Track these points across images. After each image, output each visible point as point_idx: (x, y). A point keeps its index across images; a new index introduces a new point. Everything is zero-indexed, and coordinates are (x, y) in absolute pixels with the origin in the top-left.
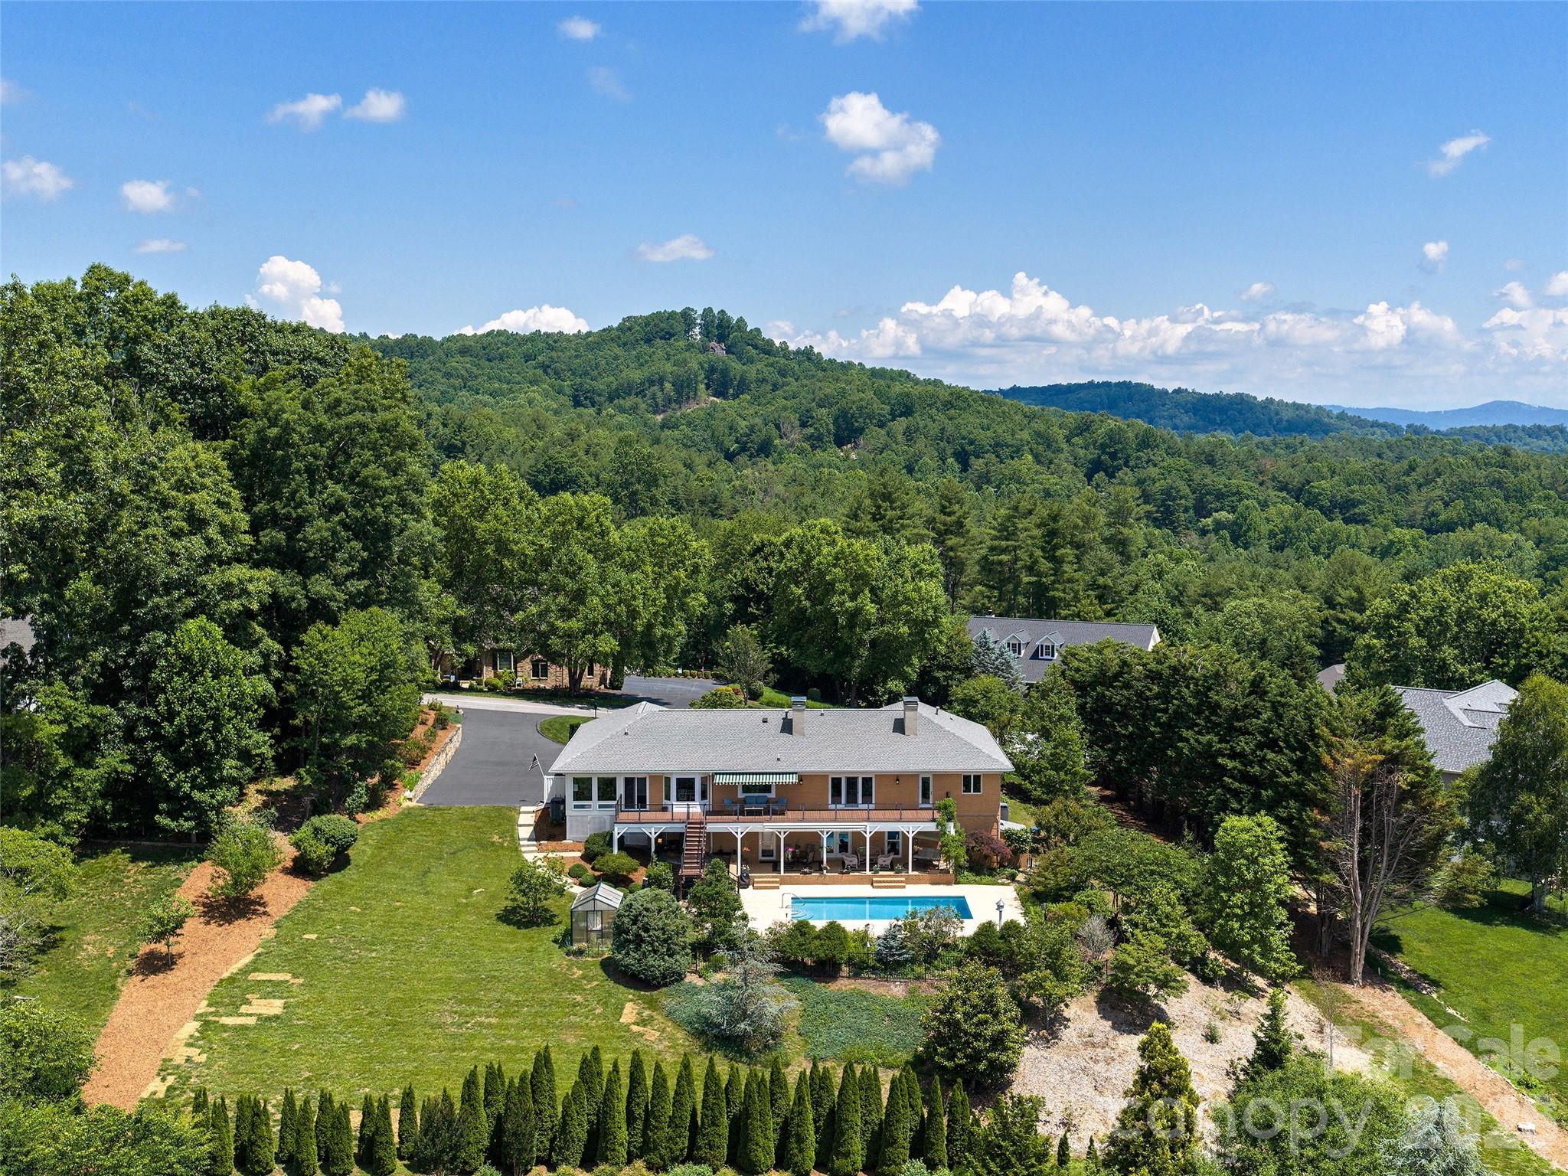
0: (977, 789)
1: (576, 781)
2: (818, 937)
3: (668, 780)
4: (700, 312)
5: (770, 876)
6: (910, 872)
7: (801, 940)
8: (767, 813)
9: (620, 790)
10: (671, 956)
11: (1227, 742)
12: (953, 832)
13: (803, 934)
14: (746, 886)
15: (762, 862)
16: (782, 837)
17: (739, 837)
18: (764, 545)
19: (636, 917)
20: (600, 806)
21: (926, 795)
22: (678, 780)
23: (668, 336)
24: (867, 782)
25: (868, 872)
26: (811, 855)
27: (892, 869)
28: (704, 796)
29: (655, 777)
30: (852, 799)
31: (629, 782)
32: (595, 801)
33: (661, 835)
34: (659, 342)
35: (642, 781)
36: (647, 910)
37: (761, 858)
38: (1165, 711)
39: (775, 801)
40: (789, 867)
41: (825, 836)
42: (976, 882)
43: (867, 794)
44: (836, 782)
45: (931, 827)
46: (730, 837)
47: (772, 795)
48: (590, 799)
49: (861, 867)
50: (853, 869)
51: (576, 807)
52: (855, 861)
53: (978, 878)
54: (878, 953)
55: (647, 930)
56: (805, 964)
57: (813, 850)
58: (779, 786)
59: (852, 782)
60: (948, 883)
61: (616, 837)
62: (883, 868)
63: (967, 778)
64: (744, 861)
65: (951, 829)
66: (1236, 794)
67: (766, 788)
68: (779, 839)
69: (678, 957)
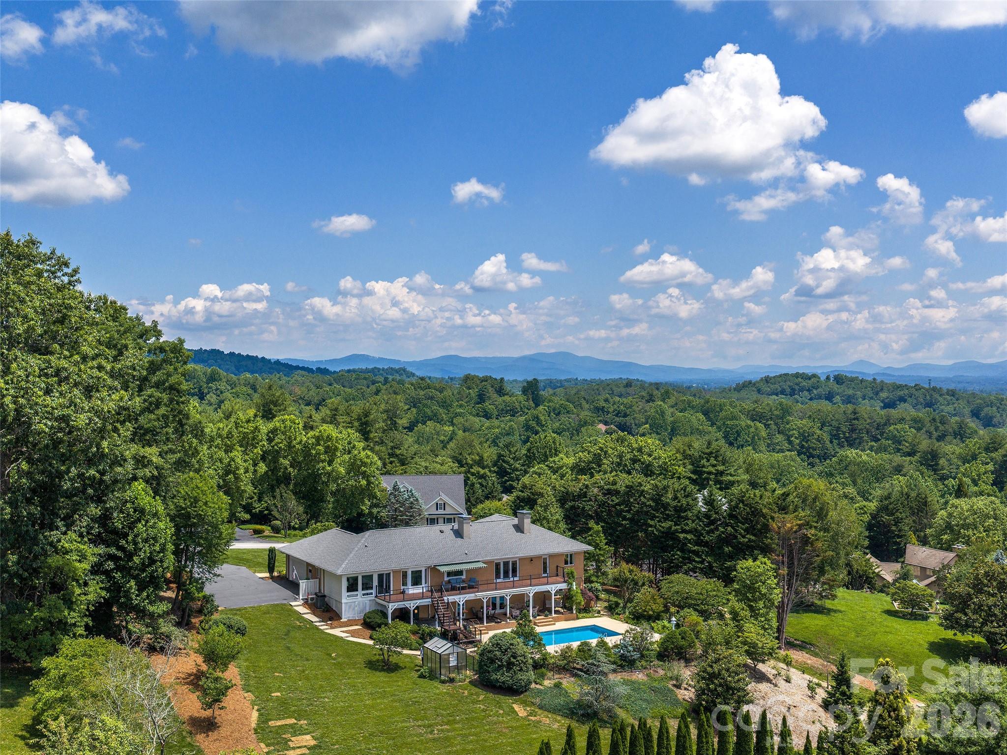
0: (571, 562)
1: (349, 579)
3: (406, 573)
6: (554, 615)
9: (375, 583)
11: (678, 525)
12: (575, 588)
17: (461, 604)
20: (363, 595)
21: (545, 569)
22: (412, 572)
24: (514, 564)
29: (397, 572)
30: (506, 575)
32: (360, 592)
33: (417, 608)
35: (388, 575)
36: (512, 644)
38: (628, 511)
41: (508, 598)
43: (514, 571)
44: (498, 565)
45: (564, 586)
47: (464, 577)
48: (357, 590)
51: (348, 596)
58: (468, 571)
59: (506, 565)
63: (567, 556)
66: (696, 553)
67: (460, 573)
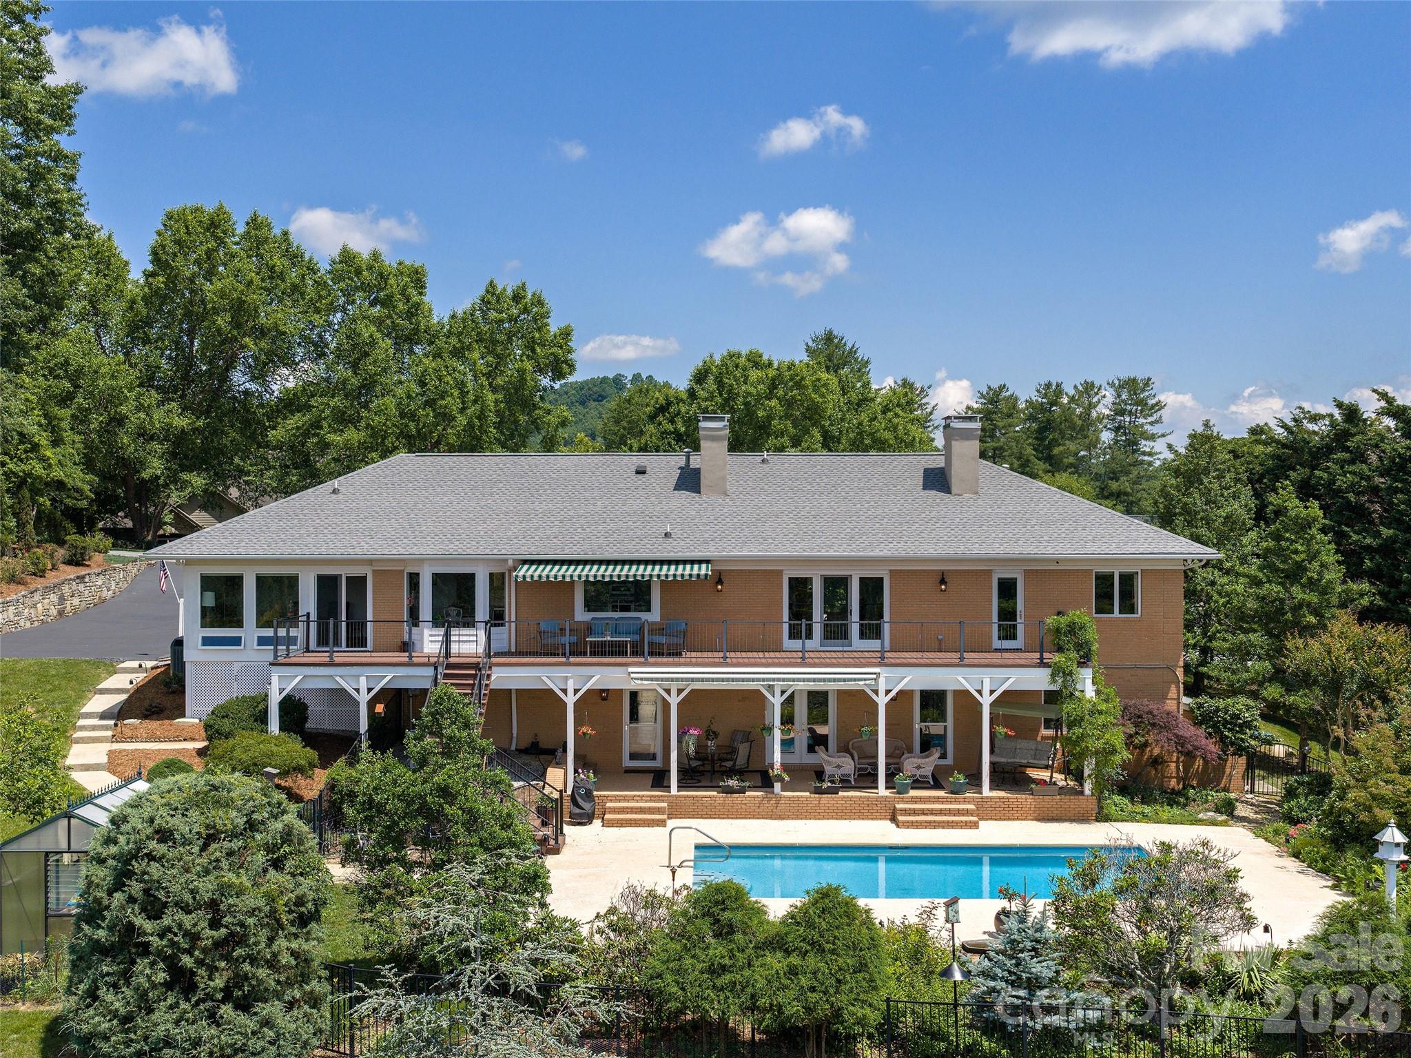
0: (1128, 606)
1: (208, 583)
2: (777, 943)
3: (414, 580)
4: (630, 378)
5: (644, 797)
6: (989, 792)
7: (717, 950)
8: (637, 651)
9: (308, 602)
10: (244, 1006)
12: (1090, 692)
13: (724, 931)
14: (583, 819)
15: (629, 771)
16: (674, 701)
17: (570, 700)
18: (669, 404)
19: (126, 859)
20: (262, 641)
21: (1008, 615)
22: (438, 577)
23: (600, 398)
24: (872, 588)
25: (882, 791)
26: (743, 750)
27: (937, 785)
28: (497, 617)
29: (389, 571)
30: (837, 630)
31: (327, 585)
32: (250, 630)
33: (384, 695)
34: (593, 404)
35: (357, 584)
36: (164, 835)
37: (627, 763)
39: (658, 629)
40: (690, 777)
41: (777, 701)
42: (1145, 818)
43: (873, 617)
44: (800, 588)
45: (1037, 680)
46: (546, 701)
47: (654, 615)
48: (239, 624)
49: (866, 778)
50: (845, 784)
51: (207, 641)
52: (848, 766)
53: (1147, 809)
54: (983, 1004)
55: (154, 909)
56: (731, 1036)
57: (747, 737)
58: (667, 591)
59: (835, 586)
60: (1082, 818)
61: (275, 699)
62: (918, 783)
63: (1104, 582)
64: (582, 762)
65: (1087, 684)
67: (639, 593)
68: (666, 706)
69: (273, 1009)
